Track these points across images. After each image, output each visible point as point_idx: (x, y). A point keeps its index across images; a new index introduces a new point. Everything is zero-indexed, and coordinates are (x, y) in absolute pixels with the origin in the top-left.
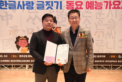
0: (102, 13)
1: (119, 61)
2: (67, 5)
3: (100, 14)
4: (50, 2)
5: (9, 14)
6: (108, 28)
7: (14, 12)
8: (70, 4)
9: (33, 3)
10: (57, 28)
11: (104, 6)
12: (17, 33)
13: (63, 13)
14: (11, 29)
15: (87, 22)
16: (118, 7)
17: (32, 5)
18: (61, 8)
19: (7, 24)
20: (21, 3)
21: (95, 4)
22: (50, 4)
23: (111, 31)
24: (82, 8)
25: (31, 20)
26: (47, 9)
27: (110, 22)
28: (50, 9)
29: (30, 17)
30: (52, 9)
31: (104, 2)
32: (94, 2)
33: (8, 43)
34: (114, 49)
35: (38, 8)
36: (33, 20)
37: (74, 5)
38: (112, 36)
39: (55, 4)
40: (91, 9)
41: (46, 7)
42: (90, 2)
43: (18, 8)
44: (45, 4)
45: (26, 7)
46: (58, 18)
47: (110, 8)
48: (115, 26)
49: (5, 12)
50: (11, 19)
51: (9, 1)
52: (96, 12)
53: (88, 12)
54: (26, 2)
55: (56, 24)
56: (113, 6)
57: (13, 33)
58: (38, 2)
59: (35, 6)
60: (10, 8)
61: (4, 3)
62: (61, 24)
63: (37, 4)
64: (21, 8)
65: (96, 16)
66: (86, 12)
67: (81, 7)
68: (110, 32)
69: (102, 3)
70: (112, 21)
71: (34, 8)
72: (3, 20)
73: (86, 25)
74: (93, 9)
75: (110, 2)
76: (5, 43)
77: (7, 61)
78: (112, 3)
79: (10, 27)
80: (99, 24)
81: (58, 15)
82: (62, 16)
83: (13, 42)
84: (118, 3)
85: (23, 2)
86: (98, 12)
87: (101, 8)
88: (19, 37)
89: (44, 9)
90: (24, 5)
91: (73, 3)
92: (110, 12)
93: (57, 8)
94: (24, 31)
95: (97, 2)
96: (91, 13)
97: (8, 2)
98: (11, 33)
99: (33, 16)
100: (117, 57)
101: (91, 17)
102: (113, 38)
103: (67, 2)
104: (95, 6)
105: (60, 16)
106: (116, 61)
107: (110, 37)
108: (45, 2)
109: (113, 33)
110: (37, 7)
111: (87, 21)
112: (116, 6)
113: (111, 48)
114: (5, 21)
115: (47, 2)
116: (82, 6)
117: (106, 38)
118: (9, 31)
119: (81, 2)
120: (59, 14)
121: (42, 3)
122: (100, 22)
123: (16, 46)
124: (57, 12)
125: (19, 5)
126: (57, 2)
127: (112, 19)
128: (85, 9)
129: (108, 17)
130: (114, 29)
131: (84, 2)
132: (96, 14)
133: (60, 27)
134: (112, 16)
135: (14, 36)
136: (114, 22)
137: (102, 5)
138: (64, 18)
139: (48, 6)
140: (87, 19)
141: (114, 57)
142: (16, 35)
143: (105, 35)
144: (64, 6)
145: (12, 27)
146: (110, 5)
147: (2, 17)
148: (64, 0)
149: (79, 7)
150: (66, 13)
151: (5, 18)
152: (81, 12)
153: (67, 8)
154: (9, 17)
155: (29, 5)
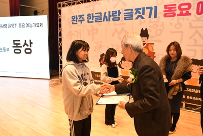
2: (164, 11)
4: (140, 9)
5: (95, 27)
7: (100, 25)
8: (170, 9)
9: (120, 13)
10: (148, 44)
12: (101, 49)
13: (158, 23)
14: (96, 45)
15: (197, 37)
17: (119, 15)
18: (155, 17)
19: (93, 39)
20: (107, 15)
22: (141, 11)
24: (190, 14)
25: (116, 34)
26: (137, 18)
28: (140, 18)
29: (116, 30)
30: (142, 18)
35: (125, 19)
36: (119, 34)
37: (176, 10)
39: (147, 12)
41: (135, 16)
43: (104, 21)
44: (134, 11)
45: (111, 18)
46: (151, 31)
49: (91, 25)
50: (97, 33)
51: (96, 14)
53: (201, 19)
54: (113, 12)
55: (148, 39)
57: (98, 50)
58: (125, 10)
59: (122, 16)
60: (96, 21)
61: (91, 16)
62: (154, 39)
63: (124, 14)
64: (107, 21)
66: (196, 19)
67: (187, 12)
71: (121, 19)
72: (89, 34)
73: (196, 41)
79: (95, 43)
81: (150, 27)
82: (156, 28)
83: (97, 60)
85: (109, 12)
88: (103, 54)
89: (132, 19)
90: (110, 16)
91: (175, 8)
93: (150, 16)
97: (94, 15)
98: (96, 49)
103: (166, 7)
105: (154, 28)
108: (134, 10)
110: (124, 17)
111: (197, 34)
114: (91, 36)
115: (137, 10)
116: (190, 11)
118: (94, 47)
119: (190, 5)
120: (152, 24)
121: (130, 11)
123: (100, 64)
124: (150, 22)
125: (105, 16)
126: (151, 8)
128: (195, 15)
131: (194, 4)
133: (153, 44)
135: (98, 53)
138: (160, 30)
139: (138, 14)
140: (197, 32)
142: (101, 52)
144: (161, 13)
145: (97, 43)
147: (89, 31)
148: (161, 4)
149: (184, 12)
150: (163, 23)
151: (91, 32)
152: (187, 19)
153: (165, 16)
154: (95, 31)
155: (115, 16)
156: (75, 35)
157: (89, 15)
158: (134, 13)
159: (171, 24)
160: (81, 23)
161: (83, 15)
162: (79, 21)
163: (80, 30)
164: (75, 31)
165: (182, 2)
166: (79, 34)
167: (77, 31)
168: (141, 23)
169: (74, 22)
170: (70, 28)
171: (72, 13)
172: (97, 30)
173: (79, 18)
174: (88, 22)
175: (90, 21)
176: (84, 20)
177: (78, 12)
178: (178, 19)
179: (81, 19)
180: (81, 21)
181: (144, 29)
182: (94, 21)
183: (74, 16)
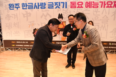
0: (98, 11)
1: (109, 47)
2: (71, 5)
3: (96, 12)
4: (58, 3)
5: (28, 12)
6: (102, 22)
7: (32, 11)
8: (73, 4)
9: (45, 4)
10: (63, 22)
11: (100, 6)
12: (34, 26)
13: (68, 11)
14: (30, 23)
16: (111, 6)
17: (45, 6)
18: (66, 7)
19: (27, 20)
20: (37, 5)
21: (92, 4)
22: (58, 4)
23: (105, 25)
24: (83, 7)
25: (44, 17)
26: (56, 8)
27: (104, 17)
28: (58, 8)
29: (43, 14)
30: (59, 8)
31: (100, 2)
32: (92, 2)
33: (28, 33)
34: (106, 38)
35: (49, 8)
36: (46, 16)
37: (76, 5)
38: (105, 28)
39: (62, 5)
40: (89, 8)
41: (55, 7)
42: (89, 2)
43: (34, 8)
44: (54, 4)
45: (40, 7)
46: (64, 15)
47: (104, 7)
48: (107, 21)
49: (25, 11)
50: (30, 16)
51: (28, 3)
52: (93, 10)
53: (87, 10)
54: (40, 3)
55: (63, 19)
56: (106, 6)
57: (31, 26)
58: (49, 3)
59: (47, 6)
60: (29, 8)
61: (25, 5)
62: (66, 19)
63: (48, 5)
64: (37, 8)
65: (94, 13)
66: (85, 10)
67: (81, 6)
68: (103, 26)
69: (98, 3)
70: (105, 17)
71: (46, 8)
72: (24, 17)
74: (91, 8)
75: (105, 2)
76: (26, 33)
77: (28, 46)
78: (106, 3)
79: (29, 22)
80: (95, 19)
81: (64, 13)
82: (67, 14)
83: (31, 33)
84: (110, 3)
85: (38, 3)
86: (95, 10)
87: (98, 7)
88: (36, 29)
89: (53, 8)
90: (39, 6)
91: (76, 4)
92: (105, 10)
93: (63, 7)
94: (39, 25)
95: (94, 2)
96: (89, 10)
97: (27, 4)
98: (30, 26)
99: (45, 13)
100: (108, 44)
101: (89, 14)
102: (105, 30)
103: (71, 3)
104: (92, 6)
105: (66, 13)
106: (107, 47)
107: (103, 29)
108: (54, 3)
109: (106, 26)
110: (48, 7)
112: (109, 6)
113: (104, 38)
114: (26, 18)
115: (56, 3)
116: (83, 6)
117: (100, 30)
118: (29, 24)
119: (82, 3)
120: (64, 11)
121: (52, 4)
122: (96, 18)
123: (34, 35)
124: (63, 10)
125: (35, 6)
126: (64, 3)
127: (105, 16)
128: (85, 8)
129: (102, 14)
130: (107, 23)
131: (84, 2)
132: (94, 12)
133: (66, 22)
134: (106, 13)
135: (32, 28)
136: (107, 17)
137: (98, 5)
139: (56, 5)
141: (106, 44)
142: (34, 28)
143: (100, 27)
144: (69, 6)
145: (30, 22)
146: (105, 4)
147: (24, 15)
148: (69, 1)
149: (80, 6)
150: (70, 11)
151: (26, 15)
152: (82, 10)
153: (71, 7)
154: (28, 15)
155: (42, 6)
156: (13, 17)
157: (23, 4)
158: (54, 5)
159: (74, 12)
160: (17, 9)
161: (19, 4)
162: (15, 8)
163: (17, 14)
164: (12, 15)
165: (79, 1)
166: (16, 16)
167: (14, 15)
168: (58, 11)
169: (11, 8)
170: (8, 12)
171: (9, 2)
172: (30, 14)
173: (15, 5)
174: (23, 9)
175: (24, 8)
176: (19, 7)
177: (15, 1)
178: (78, 9)
179: (17, 6)
180: (17, 8)
181: (60, 14)
182: (27, 8)
183: (11, 4)
